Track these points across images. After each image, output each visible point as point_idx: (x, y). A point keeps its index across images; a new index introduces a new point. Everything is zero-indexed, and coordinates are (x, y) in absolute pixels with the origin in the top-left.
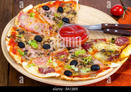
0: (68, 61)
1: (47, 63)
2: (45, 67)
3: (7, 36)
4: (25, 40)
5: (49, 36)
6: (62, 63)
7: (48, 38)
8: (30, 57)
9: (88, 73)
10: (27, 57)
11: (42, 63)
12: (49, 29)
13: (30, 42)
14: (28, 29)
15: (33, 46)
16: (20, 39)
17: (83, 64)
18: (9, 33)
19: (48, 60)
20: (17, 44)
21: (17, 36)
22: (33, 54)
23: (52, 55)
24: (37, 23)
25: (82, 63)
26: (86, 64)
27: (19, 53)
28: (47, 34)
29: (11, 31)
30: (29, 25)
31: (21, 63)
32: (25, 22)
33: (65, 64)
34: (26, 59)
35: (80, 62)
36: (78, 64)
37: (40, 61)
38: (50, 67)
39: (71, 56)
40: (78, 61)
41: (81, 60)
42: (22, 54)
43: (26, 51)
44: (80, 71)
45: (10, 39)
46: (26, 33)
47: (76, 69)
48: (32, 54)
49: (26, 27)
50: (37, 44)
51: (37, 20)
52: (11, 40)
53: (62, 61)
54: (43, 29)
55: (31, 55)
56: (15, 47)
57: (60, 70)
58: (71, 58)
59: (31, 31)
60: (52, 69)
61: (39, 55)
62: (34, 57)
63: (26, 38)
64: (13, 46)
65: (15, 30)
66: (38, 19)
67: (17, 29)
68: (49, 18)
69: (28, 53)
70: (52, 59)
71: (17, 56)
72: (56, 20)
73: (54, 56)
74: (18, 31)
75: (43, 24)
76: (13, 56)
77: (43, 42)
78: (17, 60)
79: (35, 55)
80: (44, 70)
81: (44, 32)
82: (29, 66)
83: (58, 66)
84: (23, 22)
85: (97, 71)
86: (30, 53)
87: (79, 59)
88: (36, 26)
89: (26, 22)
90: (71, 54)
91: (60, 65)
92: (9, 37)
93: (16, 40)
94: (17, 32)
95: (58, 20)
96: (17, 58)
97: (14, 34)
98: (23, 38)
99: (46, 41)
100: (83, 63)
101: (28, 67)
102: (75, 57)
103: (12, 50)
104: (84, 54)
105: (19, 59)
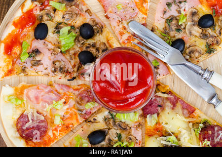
20: (36, 24)
22: (43, 66)
35: (110, 140)
54: (125, 20)
69: (38, 58)
70: (65, 103)
81: (121, 26)
86: (40, 61)
87: (115, 131)
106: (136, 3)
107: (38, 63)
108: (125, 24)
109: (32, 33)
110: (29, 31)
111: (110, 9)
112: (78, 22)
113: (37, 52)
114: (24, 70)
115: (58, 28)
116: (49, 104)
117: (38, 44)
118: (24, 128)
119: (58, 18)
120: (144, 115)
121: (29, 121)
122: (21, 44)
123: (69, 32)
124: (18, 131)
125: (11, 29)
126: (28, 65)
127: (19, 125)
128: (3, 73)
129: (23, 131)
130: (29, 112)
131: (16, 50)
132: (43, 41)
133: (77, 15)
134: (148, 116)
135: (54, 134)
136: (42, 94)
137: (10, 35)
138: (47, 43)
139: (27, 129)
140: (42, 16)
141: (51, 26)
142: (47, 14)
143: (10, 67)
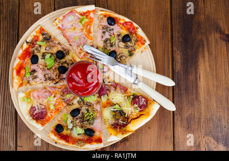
4: (45, 51)
13: (47, 57)
15: (48, 64)
16: (39, 49)
19: (49, 97)
20: (31, 56)
22: (39, 78)
28: (80, 53)
36: (79, 115)
40: (81, 112)
61: (46, 80)
66: (86, 28)
69: (35, 74)
70: (54, 96)
75: (87, 38)
79: (41, 80)
81: (79, 49)
83: (54, 109)
87: (85, 108)
92: (27, 43)
93: (33, 49)
98: (43, 47)
102: (82, 103)
106: (85, 34)
107: (36, 77)
108: (81, 47)
109: (30, 61)
110: (28, 60)
111: (71, 41)
112: (55, 50)
113: (34, 71)
114: (28, 82)
115: (44, 56)
116: (46, 99)
117: (34, 67)
118: (34, 114)
119: (43, 50)
120: (100, 97)
121: (36, 110)
122: (25, 68)
123: (50, 57)
124: (31, 116)
125: (18, 61)
126: (31, 79)
127: (31, 113)
128: (18, 86)
129: (34, 116)
130: (35, 105)
131: (23, 72)
132: (36, 64)
133: (53, 46)
134: (102, 96)
135: (51, 115)
136: (41, 93)
137: (18, 64)
138: (39, 65)
139: (36, 114)
140: (34, 51)
141: (40, 55)
142: (37, 49)
143: (21, 82)
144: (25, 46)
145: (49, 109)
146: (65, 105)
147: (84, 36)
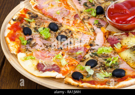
0: (84, 61)
1: (54, 59)
2: (49, 63)
3: (12, 19)
4: (35, 26)
5: (71, 25)
6: (75, 62)
7: (68, 27)
8: (33, 48)
9: (106, 79)
10: (29, 47)
11: (46, 57)
12: (73, 17)
13: (40, 29)
14: (46, 12)
15: (43, 35)
16: (29, 25)
17: (104, 67)
18: (17, 15)
19: (56, 55)
20: (22, 30)
21: (25, 20)
22: (39, 45)
23: (66, 50)
24: (61, 8)
25: (103, 65)
26: (108, 67)
27: (20, 40)
28: (69, 22)
29: (20, 13)
30: (49, 8)
31: (15, 53)
32: (45, 3)
33: (79, 64)
34: (27, 50)
35: (101, 63)
36: (98, 66)
37: (45, 54)
38: (56, 64)
39: (90, 54)
40: (98, 62)
41: (103, 61)
42: (23, 42)
43: (31, 39)
44: (96, 75)
45: (15, 22)
46: (39, 18)
47: (91, 72)
48: (37, 44)
49: (44, 10)
50: (50, 33)
51: (62, 4)
52: (15, 24)
53: (76, 59)
54: (66, 16)
55: (35, 45)
56: (17, 33)
57: (68, 70)
58: (90, 56)
59: (49, 16)
60: (58, 67)
61: (47, 47)
62: (38, 49)
63: (38, 24)
64: (15, 32)
65: (26, 13)
66: (64, 3)
67: (29, 12)
68: (79, 2)
69: (33, 42)
70: (63, 55)
71: (13, 43)
72: (87, 6)
73: (68, 51)
74: (29, 14)
75: (68, 10)
76: (8, 43)
77: (59, 31)
78: (11, 48)
79: (41, 46)
80: (45, 66)
81: (65, 20)
82: (26, 59)
83: (67, 65)
84: (43, 3)
85: (120, 79)
86: (35, 43)
87: (101, 59)
88: (57, 11)
89: (47, 4)
90: (91, 51)
91: (70, 63)
92: (14, 20)
93: (23, 24)
94: (27, 15)
95: (90, 6)
96: (12, 46)
97: (22, 17)
98: (33, 23)
99: (64, 30)
100: (105, 65)
101: (23, 60)
102: (96, 56)
103: (10, 36)
104: (109, 54)
105: (15, 47)
106: (65, 7)
108: (66, 18)
144: (12, 22)
145: (61, 66)
146: (78, 61)
147: (65, 9)
